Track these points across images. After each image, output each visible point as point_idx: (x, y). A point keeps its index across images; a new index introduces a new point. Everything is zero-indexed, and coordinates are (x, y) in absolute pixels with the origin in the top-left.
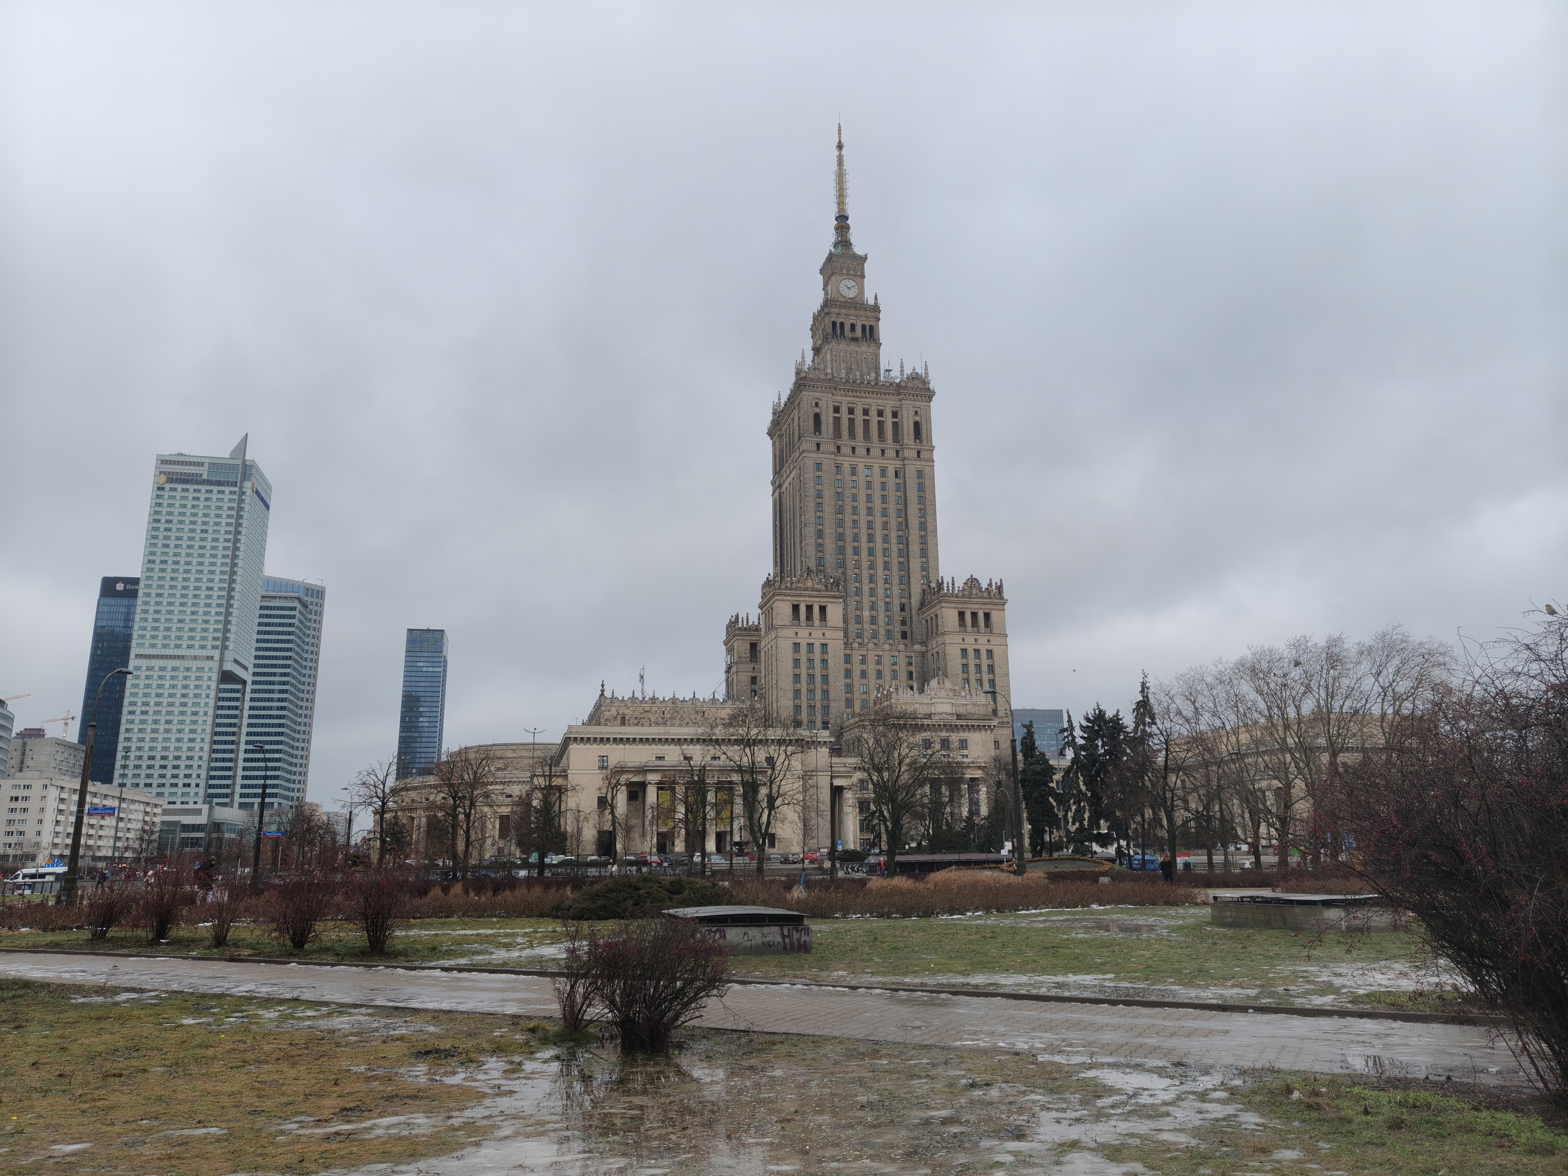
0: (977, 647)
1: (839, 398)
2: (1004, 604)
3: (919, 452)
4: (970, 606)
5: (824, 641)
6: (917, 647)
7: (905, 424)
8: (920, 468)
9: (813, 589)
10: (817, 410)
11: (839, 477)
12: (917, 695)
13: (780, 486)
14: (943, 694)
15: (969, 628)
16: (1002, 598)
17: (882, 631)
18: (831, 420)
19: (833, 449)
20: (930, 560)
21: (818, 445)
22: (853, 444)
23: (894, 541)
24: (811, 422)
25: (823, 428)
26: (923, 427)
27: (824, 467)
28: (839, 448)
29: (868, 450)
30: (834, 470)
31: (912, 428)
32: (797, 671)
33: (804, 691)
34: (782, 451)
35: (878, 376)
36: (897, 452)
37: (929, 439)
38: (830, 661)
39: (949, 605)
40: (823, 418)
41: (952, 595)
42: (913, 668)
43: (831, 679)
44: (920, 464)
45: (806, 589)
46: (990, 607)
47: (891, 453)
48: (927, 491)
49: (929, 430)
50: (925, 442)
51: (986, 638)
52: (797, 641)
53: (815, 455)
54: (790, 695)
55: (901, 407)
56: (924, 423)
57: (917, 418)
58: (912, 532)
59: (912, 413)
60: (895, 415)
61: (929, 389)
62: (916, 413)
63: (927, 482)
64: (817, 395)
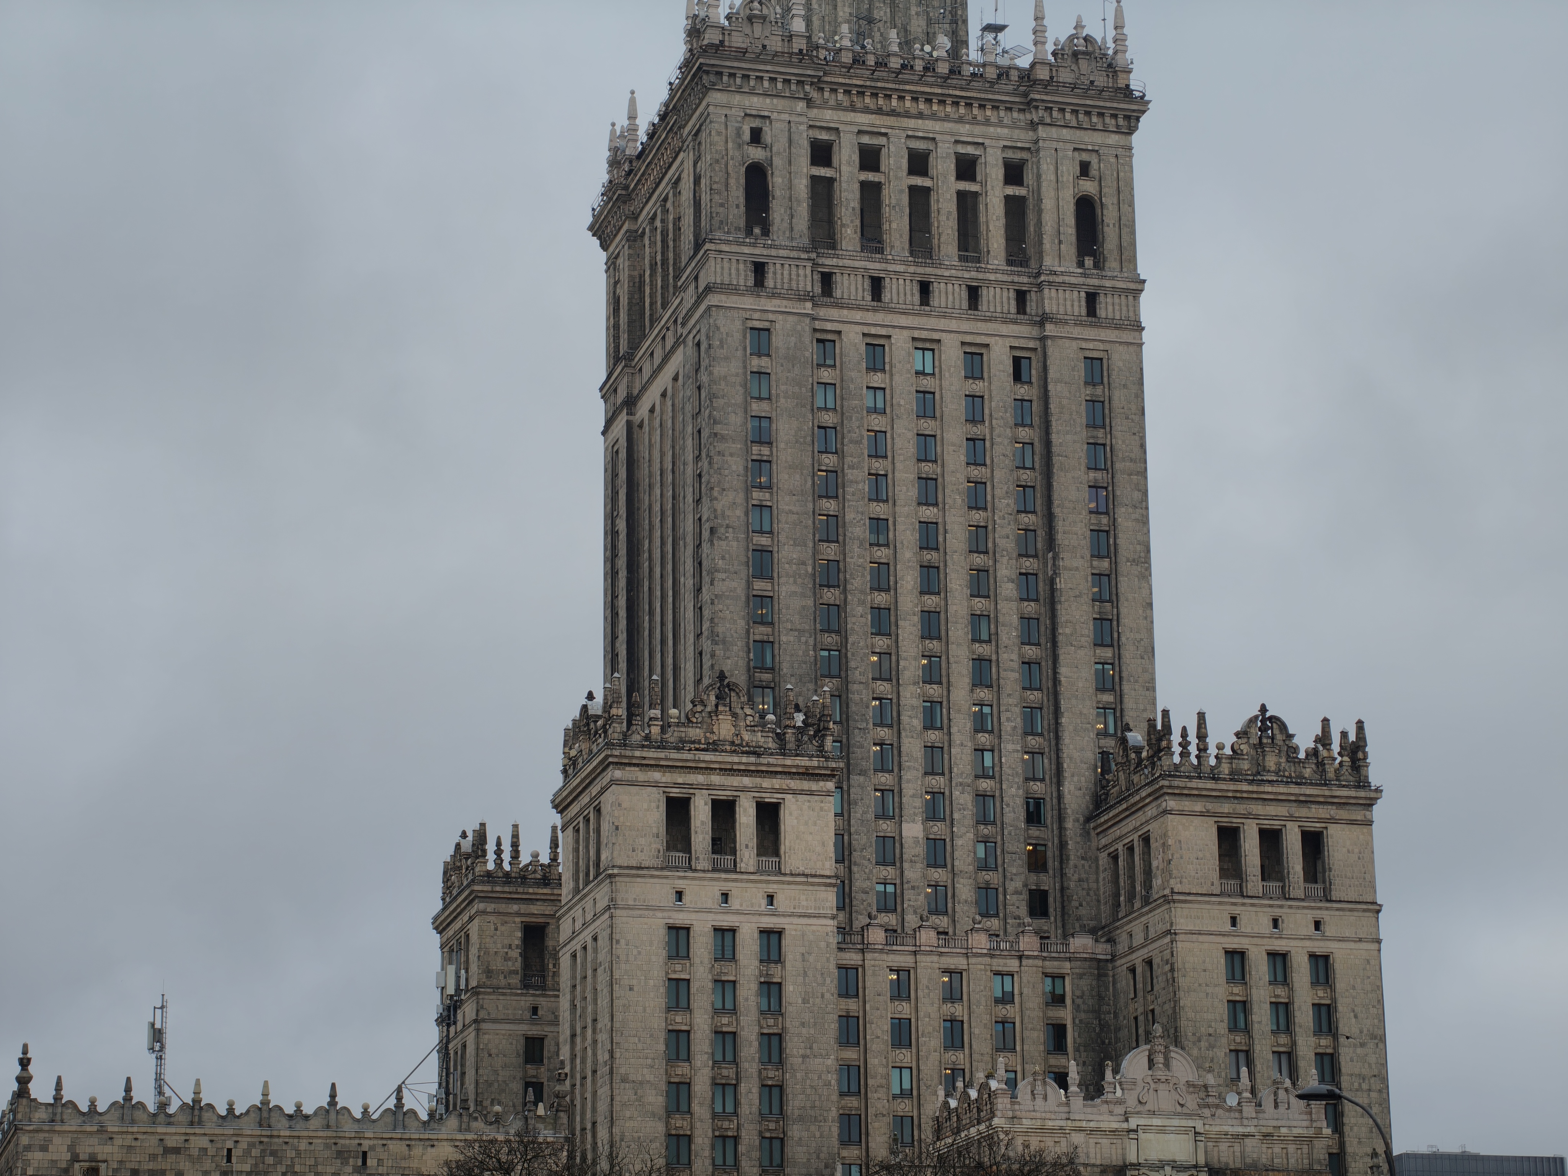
0: (1280, 945)
1: (829, 116)
2: (1369, 804)
3: (1092, 299)
4: (1257, 808)
5: (769, 922)
6: (1081, 943)
7: (1048, 204)
8: (1095, 349)
9: (737, 747)
10: (756, 154)
11: (826, 375)
12: (1078, 1102)
13: (631, 402)
14: (1165, 1099)
15: (1254, 882)
16: (1362, 783)
17: (965, 890)
18: (802, 187)
19: (807, 281)
20: (1128, 653)
21: (759, 269)
22: (875, 267)
23: (1008, 589)
24: (737, 193)
25: (778, 213)
26: (1109, 216)
27: (778, 341)
28: (827, 280)
29: (925, 289)
30: (811, 350)
31: (1070, 220)
32: (680, 1020)
33: (702, 1086)
34: (637, 286)
35: (959, 42)
36: (1021, 297)
37: (1127, 255)
38: (791, 991)
39: (1187, 805)
40: (777, 182)
41: (1199, 772)
42: (1065, 1014)
43: (794, 1047)
44: (1095, 337)
45: (714, 746)
46: (1323, 812)
47: (999, 299)
48: (1120, 426)
49: (1127, 226)
50: (1112, 264)
51: (1310, 916)
52: (680, 919)
53: (748, 302)
54: (656, 1100)
55: (1034, 149)
56: (1109, 201)
57: (1088, 187)
58: (1067, 560)
59: (1069, 169)
60: (1014, 174)
61: (1127, 92)
62: (1085, 169)
63: (1119, 398)
64: (756, 103)
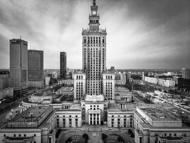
0: (109, 82)
3: (103, 45)
5: (82, 82)
6: (101, 80)
11: (89, 50)
15: (108, 79)
17: (95, 77)
21: (85, 45)
23: (98, 61)
24: (84, 41)
25: (86, 42)
26: (105, 40)
27: (86, 49)
28: (89, 45)
29: (94, 45)
33: (78, 90)
36: (100, 45)
37: (105, 43)
38: (83, 85)
40: (86, 40)
42: (100, 83)
43: (83, 88)
44: (103, 47)
47: (98, 45)
53: (85, 47)
57: (103, 39)
60: (100, 38)
61: (106, 33)
63: (105, 51)
64: (85, 36)
